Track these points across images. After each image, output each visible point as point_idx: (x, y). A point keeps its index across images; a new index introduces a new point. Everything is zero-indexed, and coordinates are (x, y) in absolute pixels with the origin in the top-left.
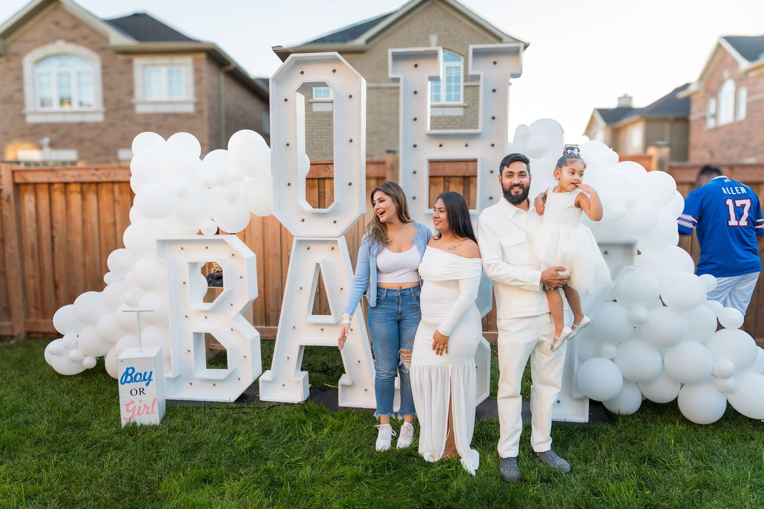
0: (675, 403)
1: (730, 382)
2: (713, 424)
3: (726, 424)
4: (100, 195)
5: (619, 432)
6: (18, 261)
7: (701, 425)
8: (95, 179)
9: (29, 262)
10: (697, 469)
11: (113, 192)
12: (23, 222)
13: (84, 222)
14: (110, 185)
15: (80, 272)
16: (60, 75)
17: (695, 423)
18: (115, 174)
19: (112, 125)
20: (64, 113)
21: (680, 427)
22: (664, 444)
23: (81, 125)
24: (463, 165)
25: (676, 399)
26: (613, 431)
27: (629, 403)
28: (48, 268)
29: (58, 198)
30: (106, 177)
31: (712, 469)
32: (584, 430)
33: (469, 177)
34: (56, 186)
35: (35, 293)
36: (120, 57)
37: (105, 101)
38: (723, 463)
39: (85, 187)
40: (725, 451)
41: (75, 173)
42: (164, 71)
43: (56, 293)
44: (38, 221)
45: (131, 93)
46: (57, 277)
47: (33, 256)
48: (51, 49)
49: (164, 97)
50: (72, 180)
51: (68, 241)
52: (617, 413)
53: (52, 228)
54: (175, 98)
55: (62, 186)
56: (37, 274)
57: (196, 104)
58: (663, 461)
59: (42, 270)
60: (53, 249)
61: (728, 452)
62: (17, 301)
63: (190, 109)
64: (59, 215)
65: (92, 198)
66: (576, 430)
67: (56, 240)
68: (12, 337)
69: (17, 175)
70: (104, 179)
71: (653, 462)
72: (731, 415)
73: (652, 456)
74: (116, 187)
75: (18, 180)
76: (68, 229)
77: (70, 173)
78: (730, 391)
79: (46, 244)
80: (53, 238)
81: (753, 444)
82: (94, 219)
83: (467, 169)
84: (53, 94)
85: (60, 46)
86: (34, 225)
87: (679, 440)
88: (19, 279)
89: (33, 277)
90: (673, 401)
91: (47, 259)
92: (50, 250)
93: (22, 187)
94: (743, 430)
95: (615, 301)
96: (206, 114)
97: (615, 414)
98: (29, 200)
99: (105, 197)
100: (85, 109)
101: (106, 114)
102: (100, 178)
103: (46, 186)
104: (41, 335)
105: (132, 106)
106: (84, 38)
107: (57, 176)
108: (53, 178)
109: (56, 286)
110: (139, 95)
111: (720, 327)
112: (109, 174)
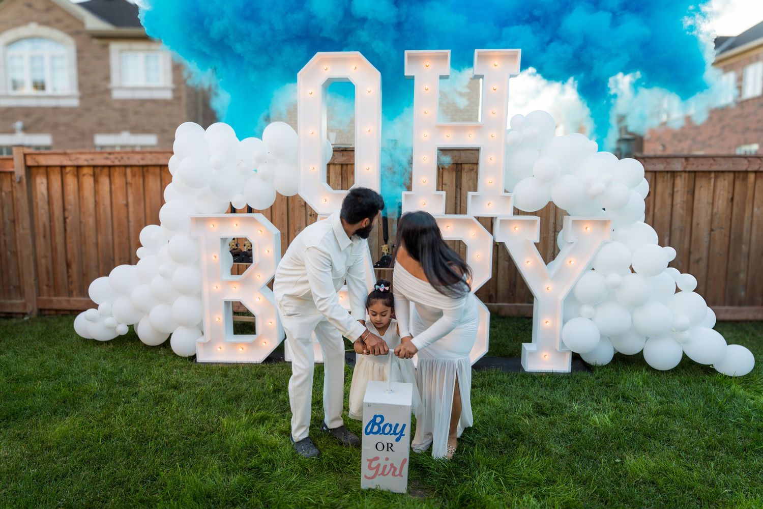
0: (641, 354)
1: (687, 334)
2: (672, 370)
3: (683, 371)
4: (112, 178)
5: (597, 378)
6: (30, 241)
7: (662, 372)
8: (109, 163)
9: (41, 242)
10: (661, 403)
11: (125, 175)
12: (35, 204)
13: (96, 203)
14: (123, 168)
15: (92, 251)
16: (33, 58)
17: (658, 371)
18: (128, 158)
19: (88, 110)
20: (37, 97)
21: (646, 373)
22: (633, 385)
23: (56, 109)
24: (456, 153)
25: (642, 352)
26: (592, 378)
27: (604, 356)
28: (60, 248)
29: (71, 181)
30: (120, 161)
31: (672, 402)
32: (568, 378)
33: (461, 164)
34: (68, 169)
35: (48, 273)
36: (96, 42)
37: (81, 86)
38: (682, 398)
39: (98, 170)
40: (683, 390)
41: (88, 157)
42: (141, 56)
43: (68, 272)
44: (50, 202)
45: (107, 78)
46: (69, 256)
47: (44, 237)
48: (23, 31)
49: (141, 83)
50: (85, 163)
51: (81, 222)
52: (594, 364)
53: (64, 209)
54: (153, 84)
55: (75, 169)
56: (49, 254)
57: (174, 91)
58: (634, 398)
59: (54, 250)
60: (65, 230)
61: (685, 391)
62: (29, 279)
63: (168, 95)
64: (71, 197)
65: (104, 181)
66: (562, 378)
67: (68, 221)
68: (24, 314)
69: (28, 158)
70: (117, 163)
71: (626, 399)
72: (687, 364)
73: (625, 394)
74: (129, 170)
75: (30, 162)
76: (80, 211)
77: (83, 157)
78: (685, 342)
79: (58, 225)
80: (65, 219)
81: (704, 385)
82: (107, 201)
83: (460, 157)
84: (26, 77)
85: (33, 28)
86: (46, 207)
87: (645, 382)
88: (32, 258)
89: (46, 257)
90: (639, 353)
91: (59, 239)
92: (63, 230)
93: (34, 170)
94: (696, 375)
95: (593, 269)
96: (184, 100)
97: (592, 366)
98: (41, 183)
99: (118, 180)
100: (59, 92)
101: (81, 98)
102: (113, 162)
103: (59, 169)
104: (53, 312)
105: (108, 91)
106: (58, 21)
107: (70, 160)
108: (66, 162)
109: (68, 266)
110: (115, 81)
111: (678, 290)
112: (122, 158)
